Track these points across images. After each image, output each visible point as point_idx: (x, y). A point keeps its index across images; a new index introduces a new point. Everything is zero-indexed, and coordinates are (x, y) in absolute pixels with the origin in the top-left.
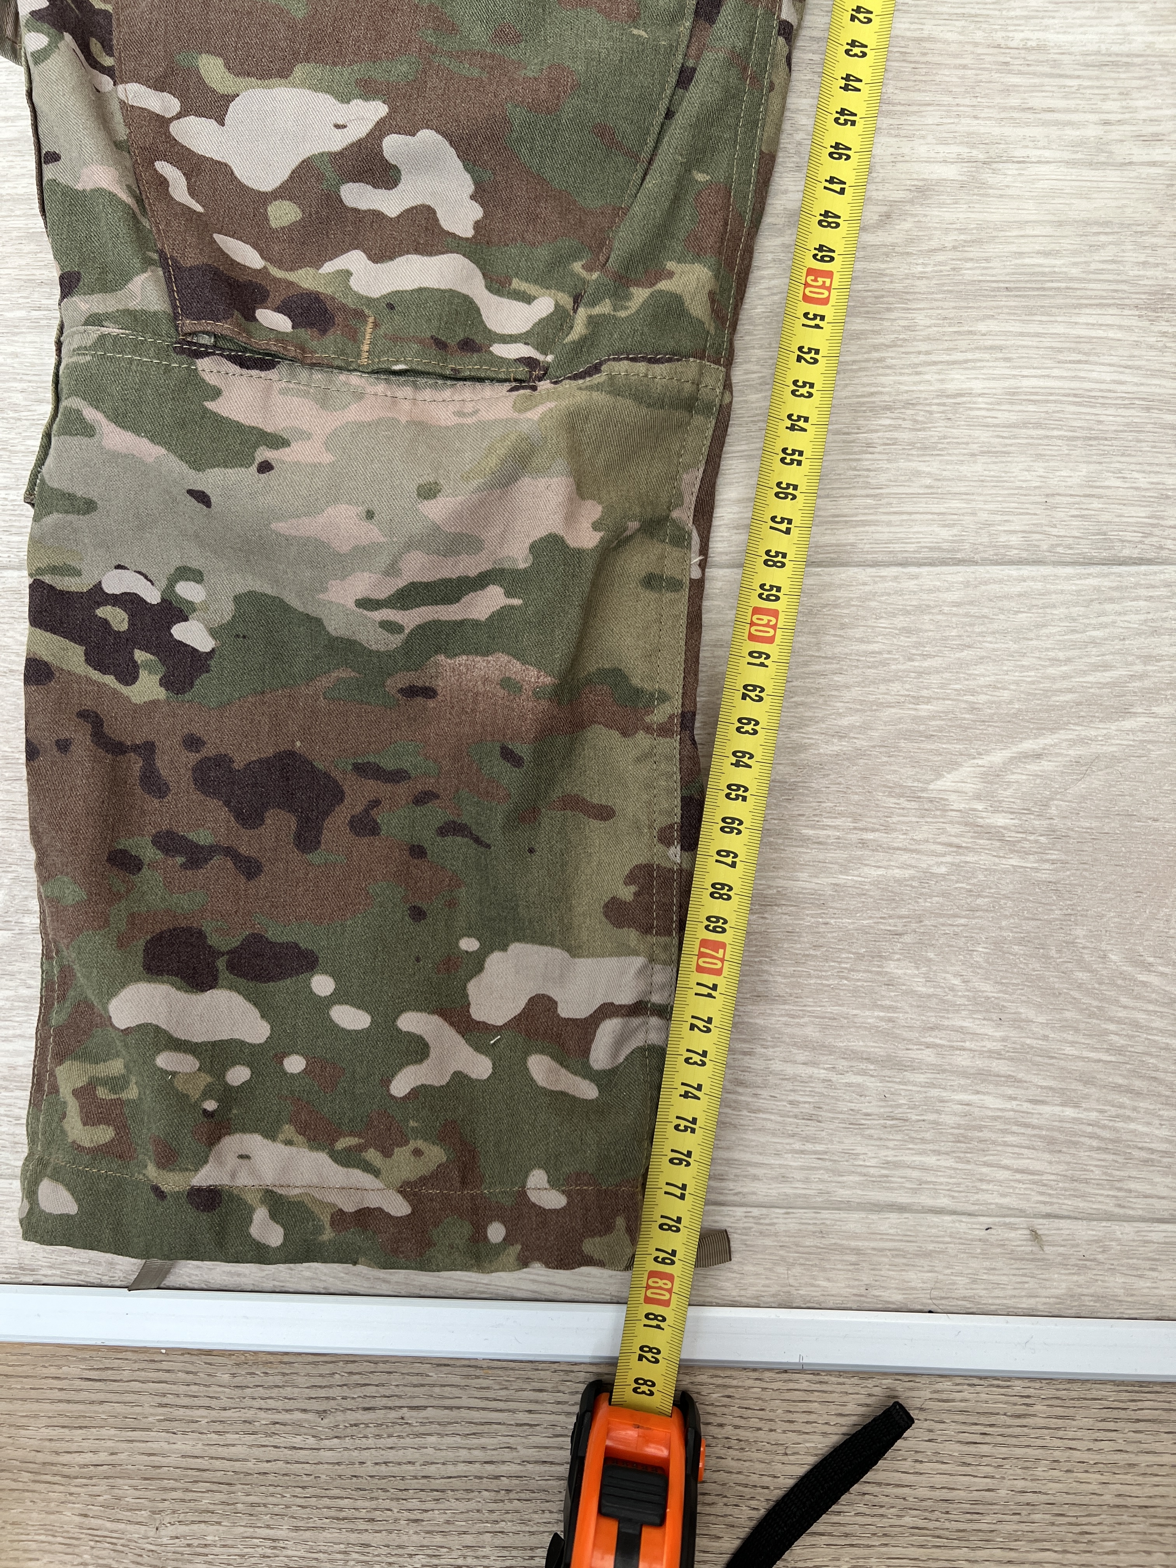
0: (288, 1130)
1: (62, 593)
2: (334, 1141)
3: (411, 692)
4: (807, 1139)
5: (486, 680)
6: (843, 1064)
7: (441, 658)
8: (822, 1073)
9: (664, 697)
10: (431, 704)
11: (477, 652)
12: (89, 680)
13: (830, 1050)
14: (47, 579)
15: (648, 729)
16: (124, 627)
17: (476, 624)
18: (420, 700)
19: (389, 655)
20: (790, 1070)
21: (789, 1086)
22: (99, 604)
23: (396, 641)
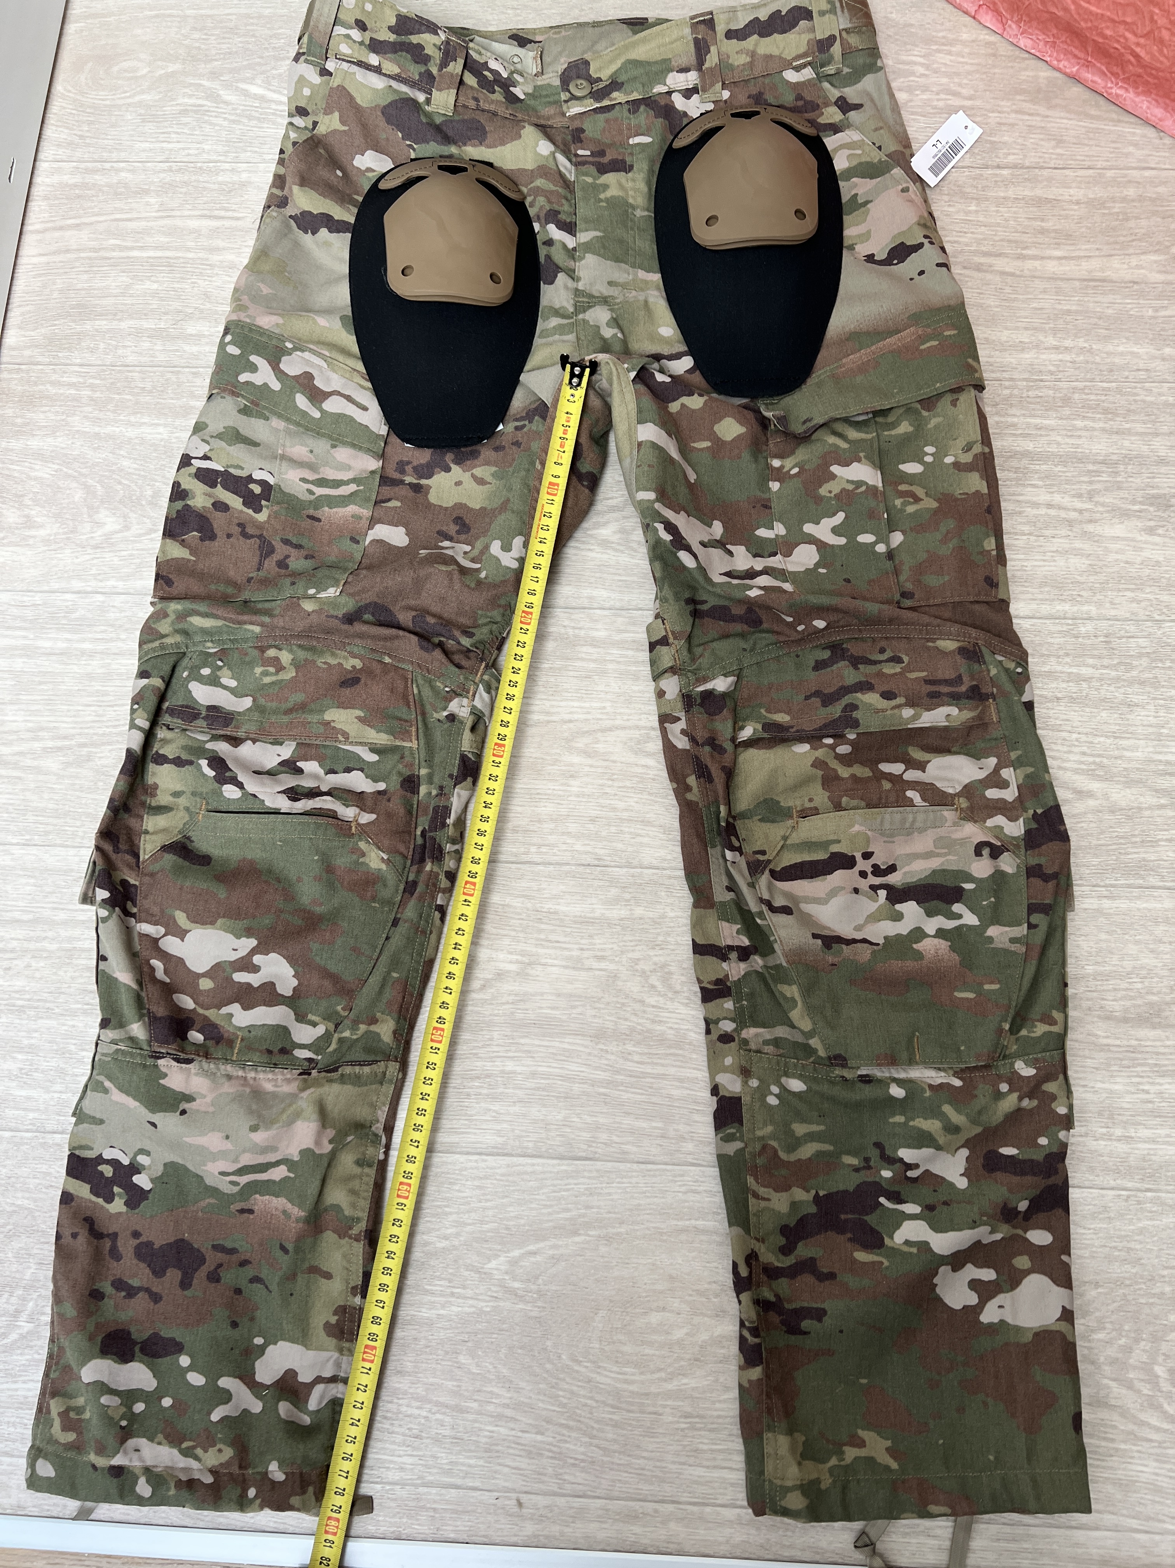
1: (84, 1159)
2: (182, 1443)
3: (242, 1211)
5: (276, 1209)
6: (435, 1409)
7: (257, 1196)
8: (425, 1414)
10: (251, 1216)
11: (273, 1195)
13: (430, 1402)
14: (77, 1152)
15: (350, 1237)
16: (110, 1175)
17: (274, 1182)
18: (246, 1215)
19: (232, 1195)
20: (410, 1411)
21: (408, 1419)
22: (100, 1164)
23: (236, 1189)
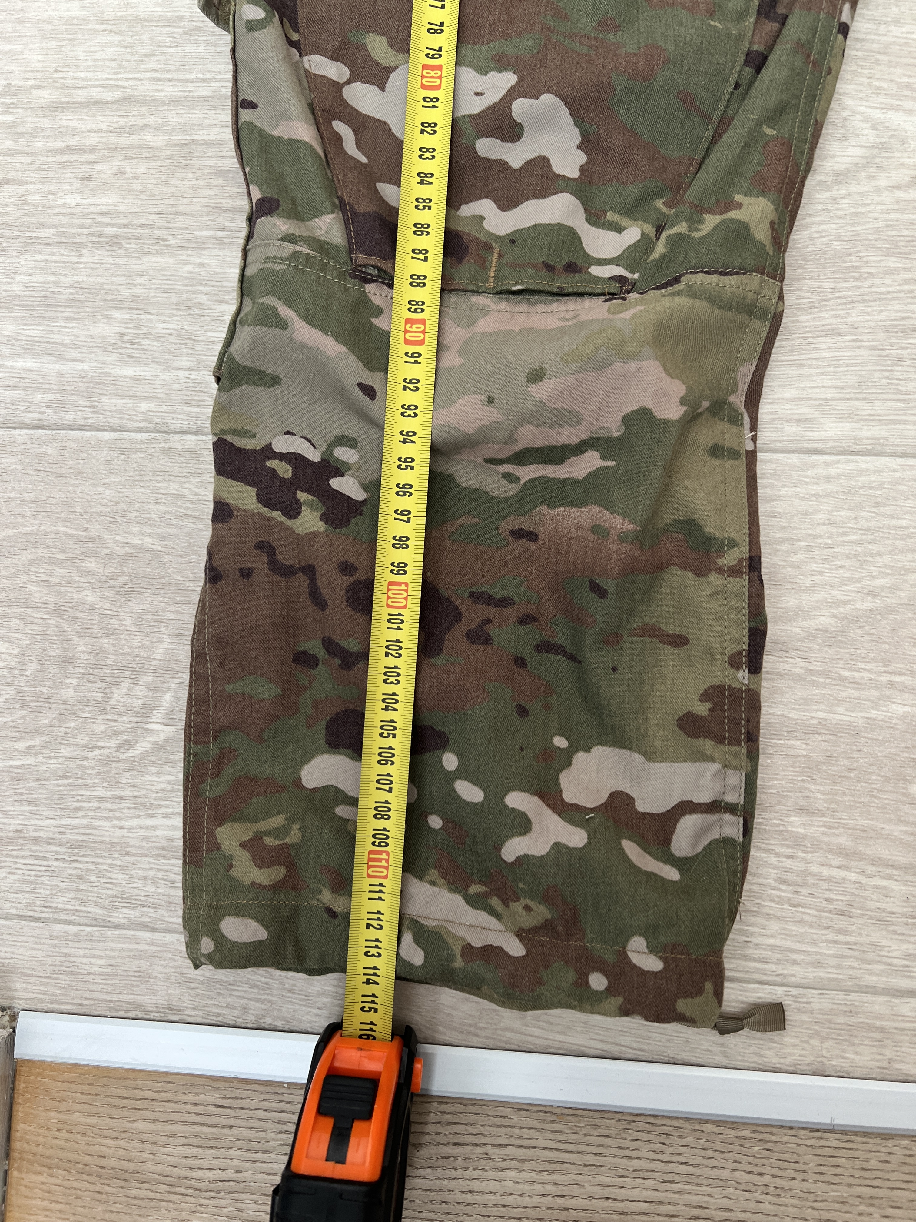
0: (433, 873)
2: (467, 886)
4: (840, 931)
9: (733, 544)
12: (260, 515)
